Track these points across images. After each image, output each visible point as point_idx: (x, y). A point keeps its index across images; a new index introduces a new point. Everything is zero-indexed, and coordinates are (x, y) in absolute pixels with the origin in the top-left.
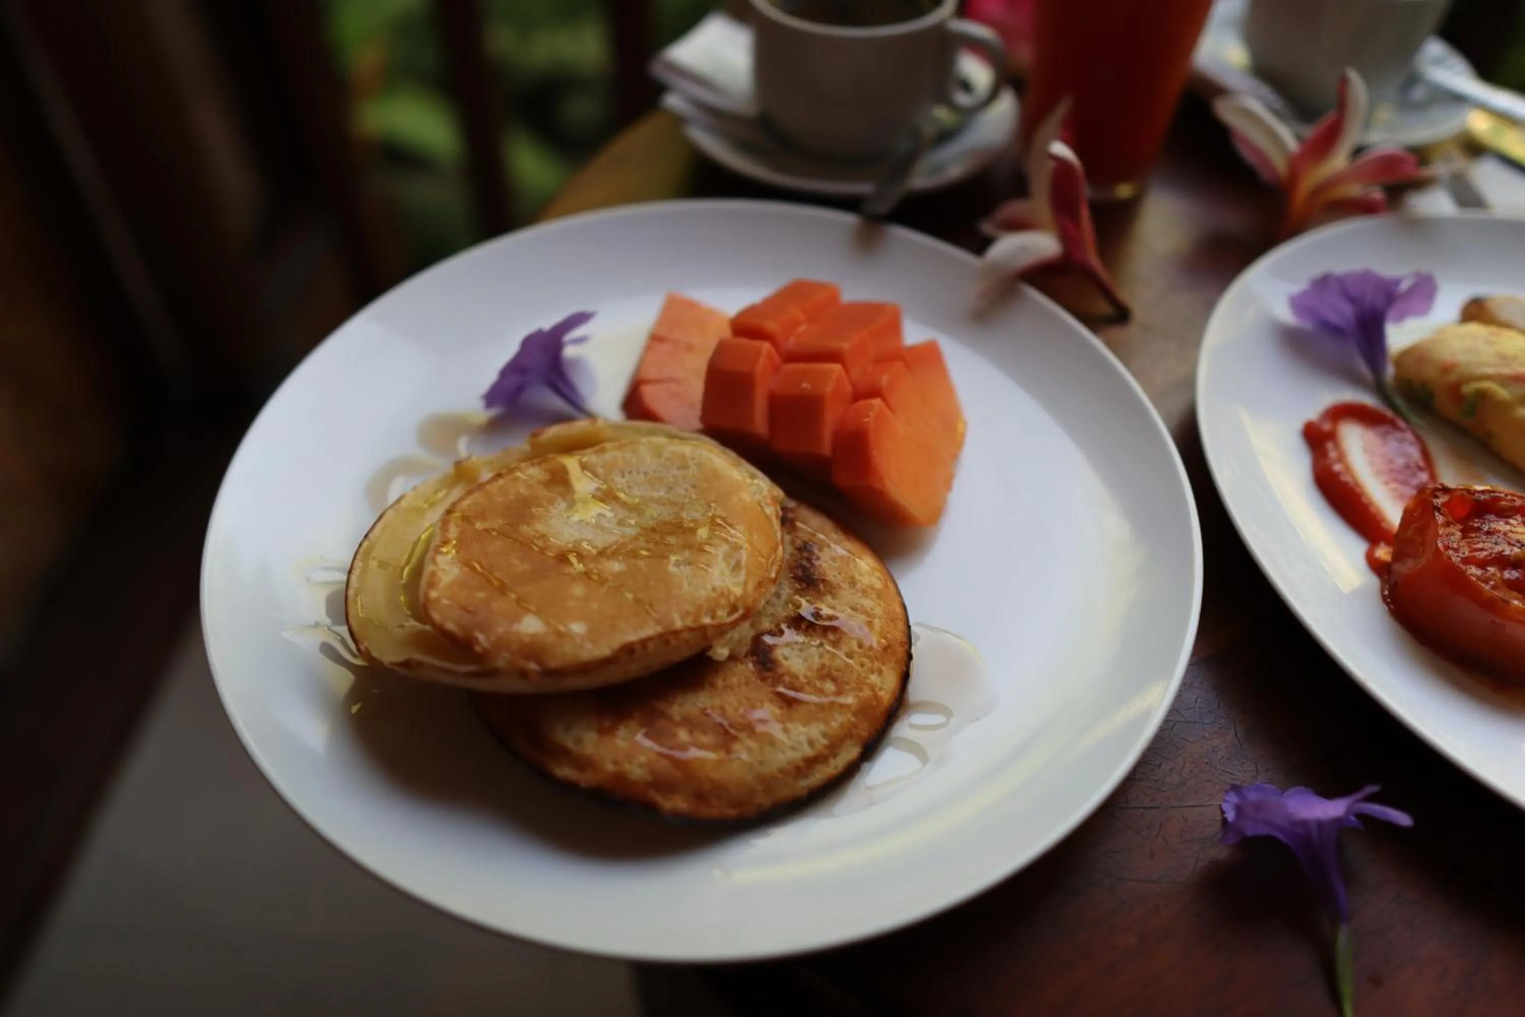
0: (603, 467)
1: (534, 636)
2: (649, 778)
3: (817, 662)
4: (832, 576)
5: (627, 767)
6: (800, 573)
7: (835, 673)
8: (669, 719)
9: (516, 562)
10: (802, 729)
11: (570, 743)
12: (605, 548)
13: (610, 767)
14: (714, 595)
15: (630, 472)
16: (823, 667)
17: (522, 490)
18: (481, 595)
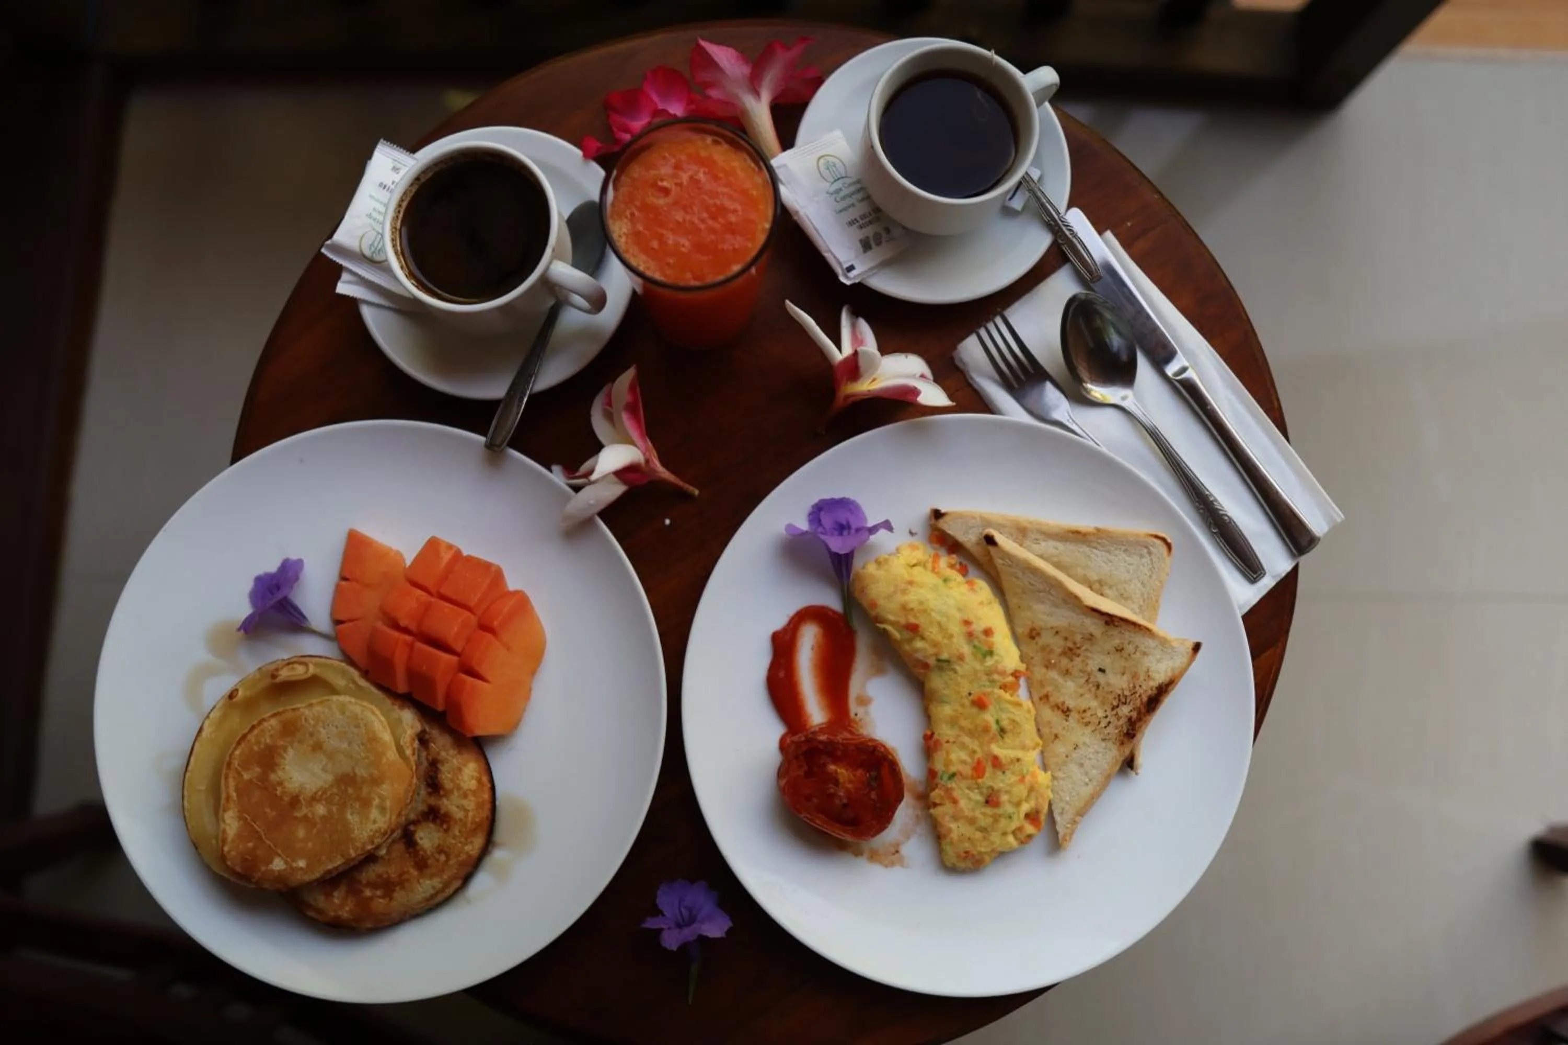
0: (313, 719)
1: (279, 871)
2: (352, 917)
3: (437, 842)
4: (448, 785)
5: (340, 913)
6: (430, 782)
7: (446, 849)
8: (360, 882)
9: (268, 810)
10: (428, 882)
11: (312, 902)
12: (316, 793)
13: (332, 914)
14: (371, 834)
15: (328, 725)
16: (439, 845)
17: (268, 741)
18: (250, 845)
